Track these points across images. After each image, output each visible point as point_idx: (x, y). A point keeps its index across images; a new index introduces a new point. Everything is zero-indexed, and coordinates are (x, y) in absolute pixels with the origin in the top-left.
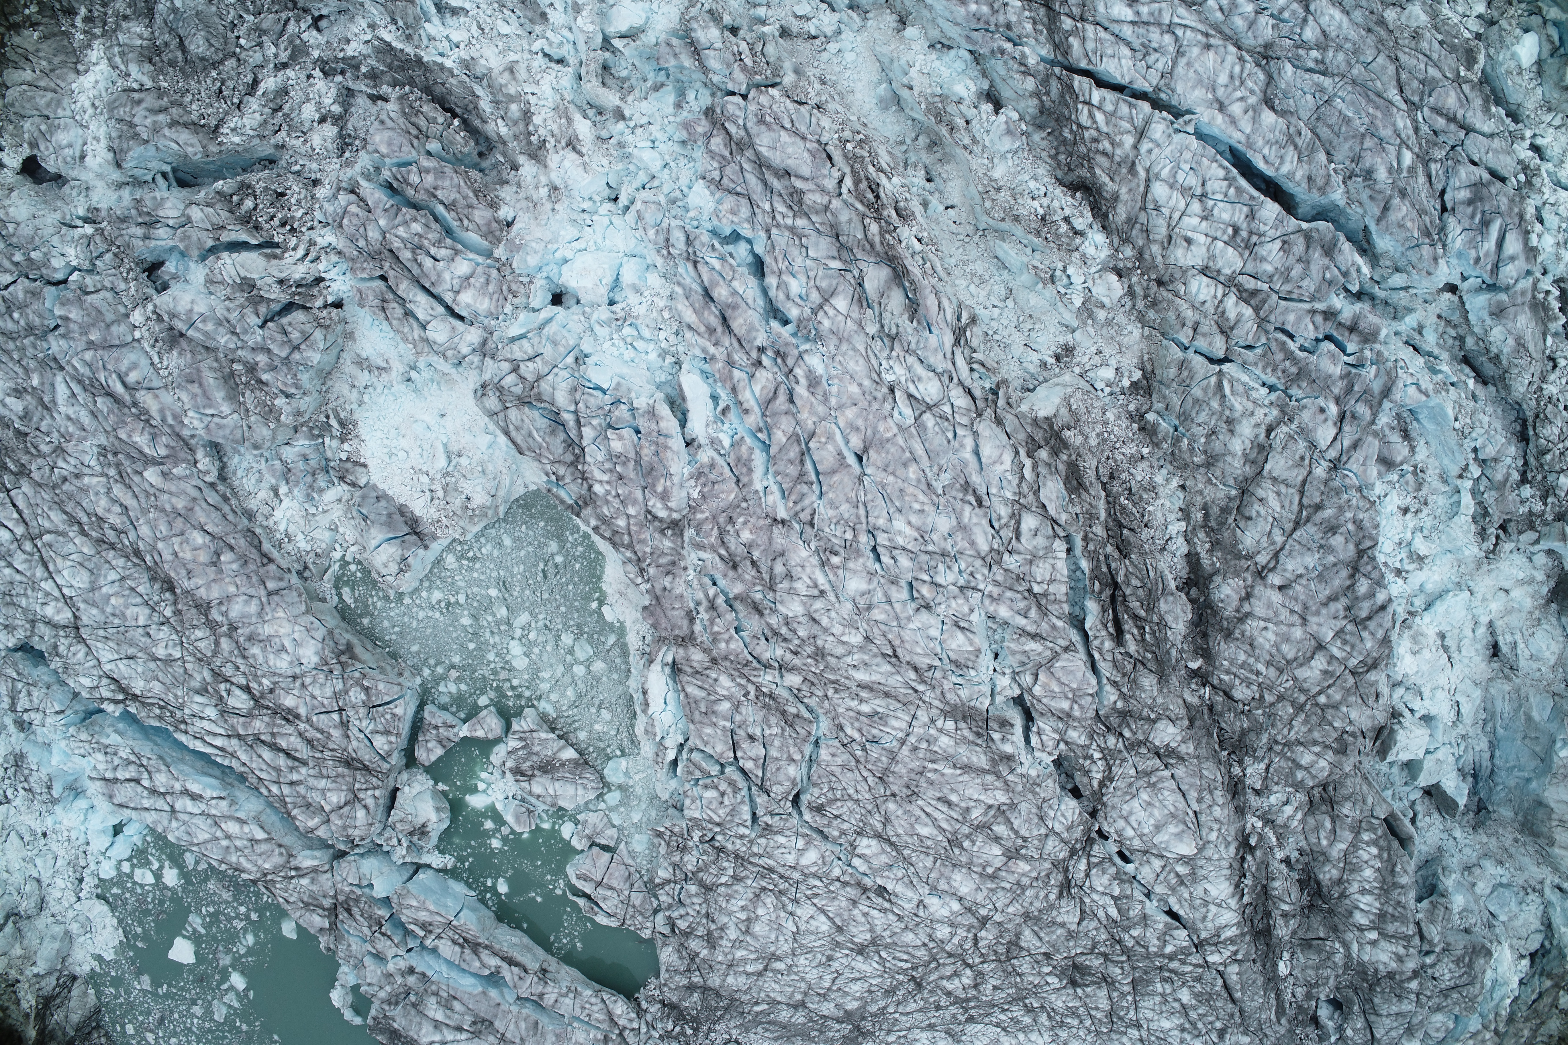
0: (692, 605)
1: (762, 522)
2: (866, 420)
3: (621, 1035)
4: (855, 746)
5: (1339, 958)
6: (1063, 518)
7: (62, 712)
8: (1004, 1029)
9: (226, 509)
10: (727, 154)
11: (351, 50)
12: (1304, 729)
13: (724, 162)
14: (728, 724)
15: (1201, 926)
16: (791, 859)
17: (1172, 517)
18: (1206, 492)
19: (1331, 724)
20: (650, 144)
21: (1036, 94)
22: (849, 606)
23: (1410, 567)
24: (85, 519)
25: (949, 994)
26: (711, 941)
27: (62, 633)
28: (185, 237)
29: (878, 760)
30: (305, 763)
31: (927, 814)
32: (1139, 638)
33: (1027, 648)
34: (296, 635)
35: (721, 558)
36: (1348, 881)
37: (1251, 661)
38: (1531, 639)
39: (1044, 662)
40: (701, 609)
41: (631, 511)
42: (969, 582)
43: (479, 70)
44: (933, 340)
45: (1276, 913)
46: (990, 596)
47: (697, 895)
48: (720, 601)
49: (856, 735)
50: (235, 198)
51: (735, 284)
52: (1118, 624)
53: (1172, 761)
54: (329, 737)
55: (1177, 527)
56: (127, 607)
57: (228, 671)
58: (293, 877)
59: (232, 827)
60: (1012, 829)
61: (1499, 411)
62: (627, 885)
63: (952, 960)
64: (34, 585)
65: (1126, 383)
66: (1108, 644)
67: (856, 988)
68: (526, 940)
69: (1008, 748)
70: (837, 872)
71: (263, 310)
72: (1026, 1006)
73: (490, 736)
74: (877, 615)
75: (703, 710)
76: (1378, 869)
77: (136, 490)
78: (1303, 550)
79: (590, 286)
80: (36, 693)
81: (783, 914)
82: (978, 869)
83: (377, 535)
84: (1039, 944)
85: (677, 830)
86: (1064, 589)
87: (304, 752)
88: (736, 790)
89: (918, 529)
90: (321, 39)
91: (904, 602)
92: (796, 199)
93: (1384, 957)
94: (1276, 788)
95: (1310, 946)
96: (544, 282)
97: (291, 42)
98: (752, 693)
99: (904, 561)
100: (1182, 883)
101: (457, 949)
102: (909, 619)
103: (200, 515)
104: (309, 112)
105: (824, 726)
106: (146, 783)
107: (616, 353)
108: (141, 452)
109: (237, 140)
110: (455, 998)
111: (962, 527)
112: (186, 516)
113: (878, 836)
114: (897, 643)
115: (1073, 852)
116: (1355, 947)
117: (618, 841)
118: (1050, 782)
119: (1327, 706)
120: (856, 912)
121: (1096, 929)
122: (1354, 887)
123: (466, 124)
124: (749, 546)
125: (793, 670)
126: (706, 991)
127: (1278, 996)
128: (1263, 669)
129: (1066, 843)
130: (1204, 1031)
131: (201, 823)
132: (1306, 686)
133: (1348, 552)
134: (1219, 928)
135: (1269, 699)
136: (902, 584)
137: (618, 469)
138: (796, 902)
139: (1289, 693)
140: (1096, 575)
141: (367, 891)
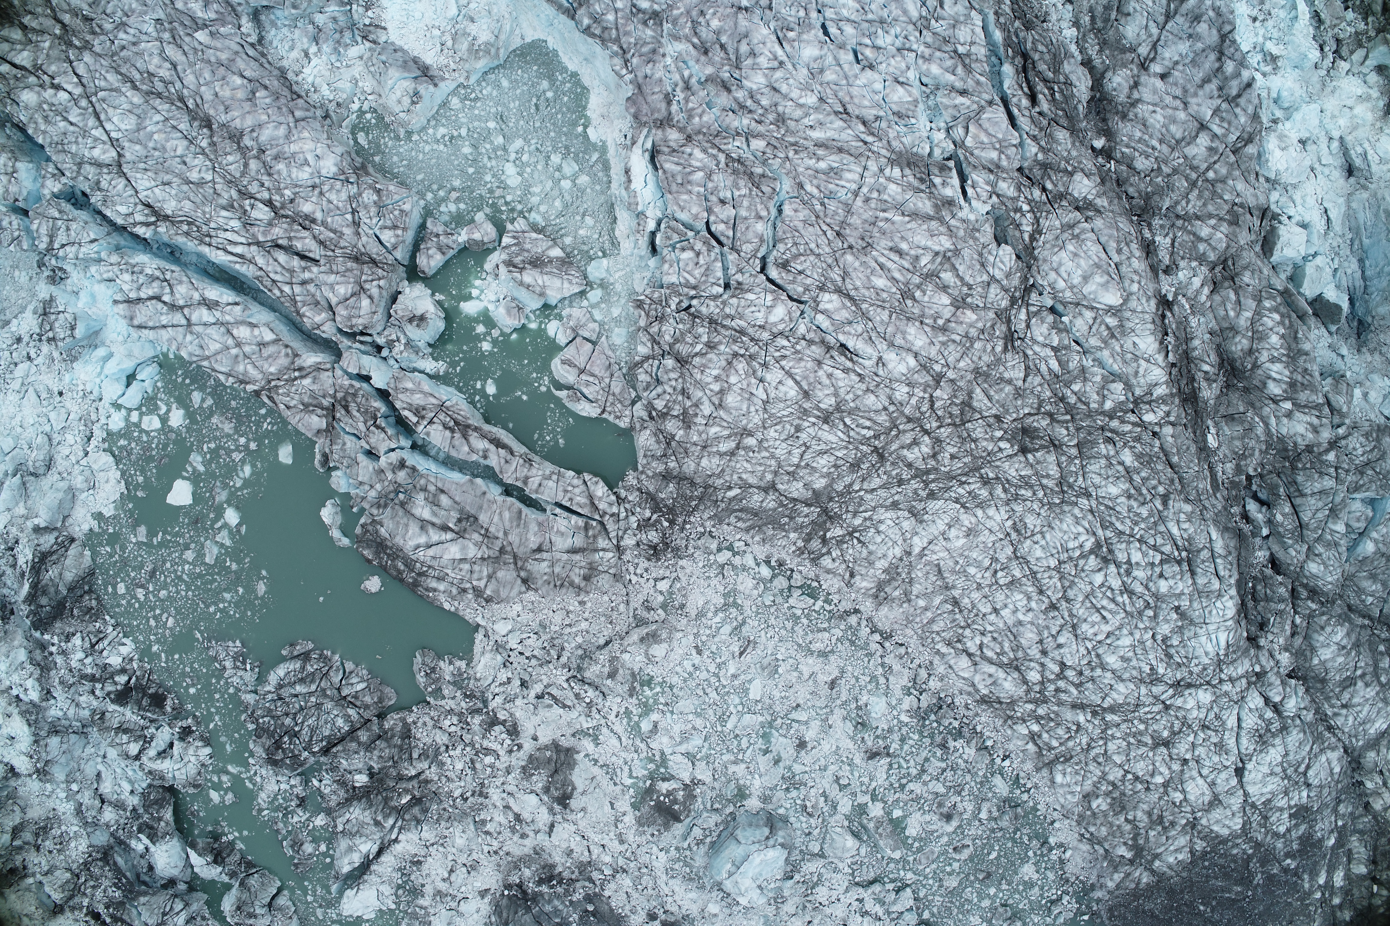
0: (670, 89)
1: (729, 10)
3: (602, 523)
4: (815, 202)
5: (1260, 430)
7: (95, 240)
8: (963, 506)
9: (264, 61)
12: (1199, 203)
14: (702, 190)
15: (1134, 381)
16: (760, 318)
17: (1064, 24)
22: (805, 71)
24: (138, 76)
25: (910, 465)
26: (686, 420)
27: (105, 170)
29: (836, 213)
30: (316, 262)
32: (1050, 97)
33: (957, 103)
34: (318, 152)
35: (694, 46)
36: (1257, 350)
37: (1146, 137)
38: (1377, 145)
39: (972, 115)
40: (678, 93)
42: (904, 43)
45: (1199, 376)
46: (923, 57)
47: (673, 370)
48: (693, 81)
49: (815, 192)
52: (1030, 84)
53: (1091, 214)
54: (342, 235)
56: (167, 141)
57: (254, 188)
58: (296, 379)
59: (243, 332)
60: (958, 276)
62: (608, 374)
63: (910, 426)
64: (85, 133)
66: (1025, 102)
67: (823, 463)
68: (512, 437)
69: (948, 192)
70: (802, 329)
72: (982, 477)
73: (486, 240)
74: (829, 76)
75: (680, 181)
76: (1283, 336)
77: (186, 48)
78: (1176, 40)
80: (74, 226)
81: (753, 381)
82: (930, 322)
83: (394, 73)
84: (989, 404)
85: (656, 296)
86: (983, 50)
87: (316, 252)
88: (710, 249)
89: (859, 2)
91: (850, 64)
93: (1301, 429)
94: (1182, 263)
95: (1233, 419)
98: (723, 161)
99: (848, 30)
100: (1113, 336)
101: (448, 433)
102: (856, 77)
103: (241, 64)
105: (786, 185)
106: (166, 298)
108: (193, 19)
110: (443, 491)
112: (228, 66)
113: (838, 291)
114: (847, 99)
115: (1013, 301)
116: (1273, 421)
117: (599, 335)
118: (986, 228)
119: (1216, 181)
120: (821, 373)
121: (1040, 385)
122: (1264, 357)
124: (718, 33)
125: (758, 136)
126: (681, 479)
127: (1211, 468)
128: (1157, 145)
129: (1006, 291)
130: (1149, 497)
131: (214, 332)
132: (1195, 163)
133: (1212, 37)
134: (1150, 385)
135: (1166, 170)
136: (849, 47)
138: (765, 366)
139: (1182, 168)
140: (1007, 42)
141: (365, 385)
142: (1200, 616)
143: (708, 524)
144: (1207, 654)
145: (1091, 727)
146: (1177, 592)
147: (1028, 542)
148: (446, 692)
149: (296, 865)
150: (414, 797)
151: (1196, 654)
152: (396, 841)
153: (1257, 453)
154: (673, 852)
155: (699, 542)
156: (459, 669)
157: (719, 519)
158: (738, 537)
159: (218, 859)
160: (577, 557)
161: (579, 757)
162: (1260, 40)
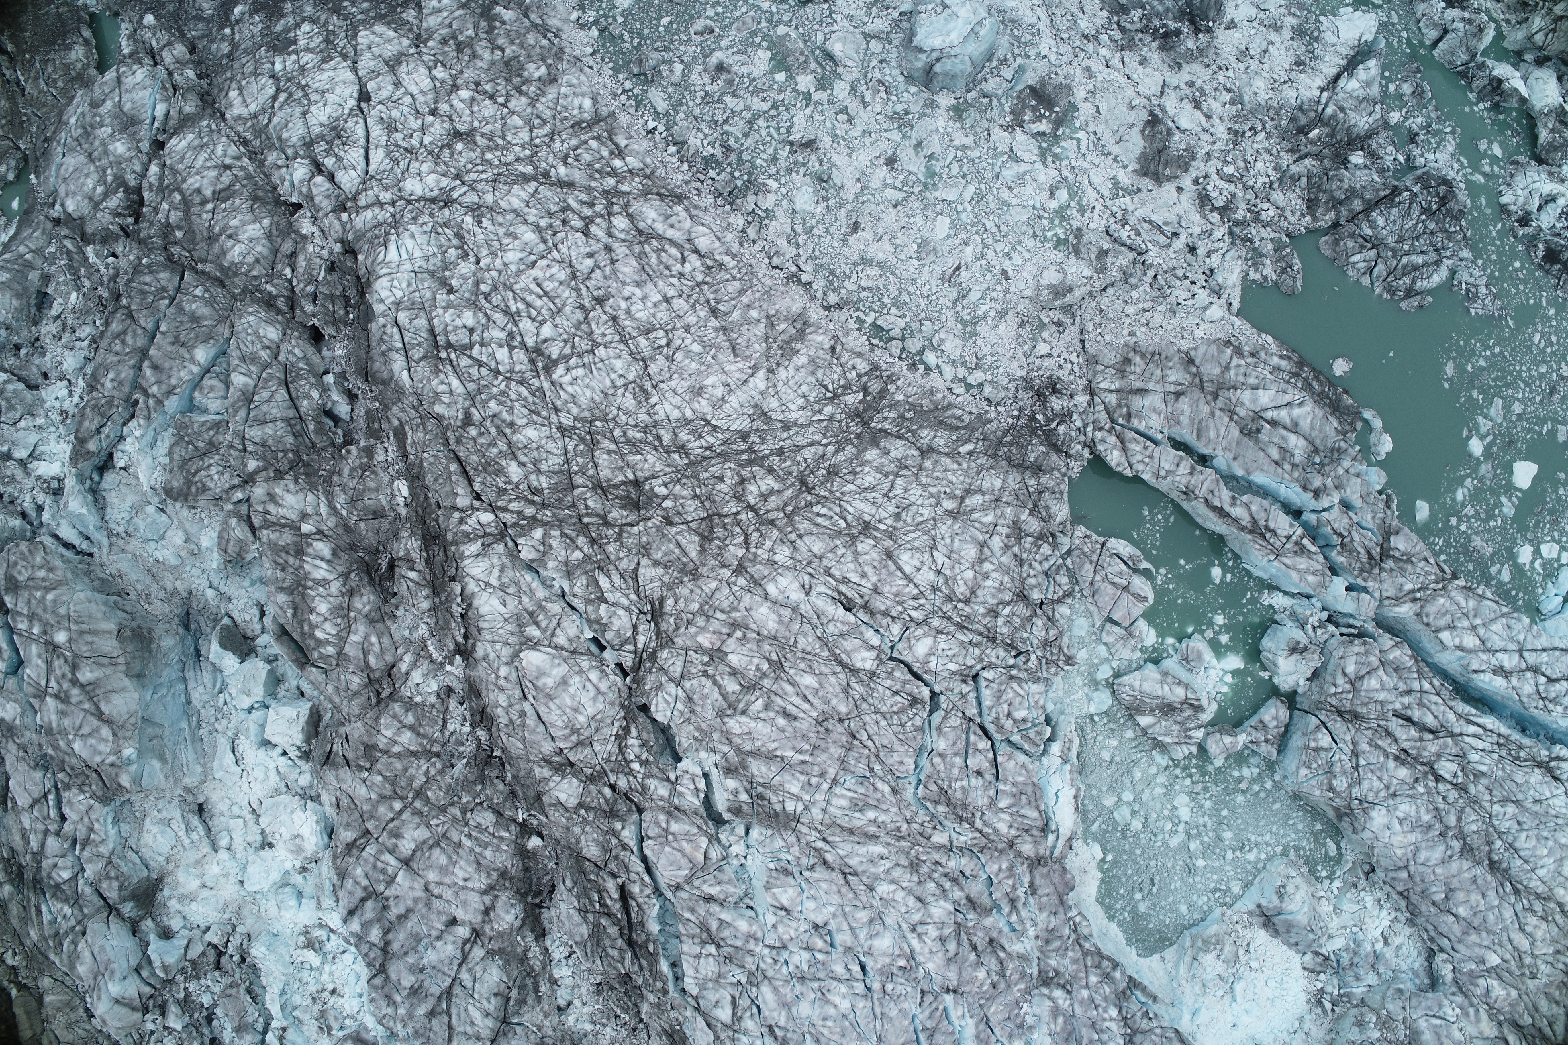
0: (1031, 900)
1: (967, 989)
3: (1113, 421)
4: (880, 773)
5: (341, 500)
6: (688, 1013)
8: (708, 422)
9: (1433, 933)
12: (412, 771)
14: (1001, 787)
15: (505, 560)
16: (942, 643)
17: (568, 982)
18: (541, 1016)
22: (889, 921)
23: (319, 932)
24: (1558, 917)
25: (771, 471)
26: (1017, 531)
29: (858, 760)
30: (1396, 714)
31: (805, 698)
32: (605, 894)
33: (718, 887)
34: (1388, 833)
35: (1003, 949)
36: (343, 595)
37: (478, 849)
38: (173, 842)
39: (699, 874)
40: (1023, 896)
41: (1085, 993)
42: (778, 954)
45: (420, 565)
46: (756, 940)
47: (1032, 587)
48: (1006, 909)
49: (879, 785)
52: (626, 909)
53: (557, 759)
54: (1371, 743)
55: (562, 972)
56: (1534, 848)
57: (1453, 795)
58: (1419, 590)
59: (1470, 641)
60: (719, 687)
62: (1097, 585)
63: (771, 516)
66: (634, 889)
67: (869, 478)
68: (1199, 521)
69: (732, 784)
70: (895, 629)
72: (687, 455)
73: (1217, 736)
74: (863, 916)
75: (1023, 797)
76: (311, 611)
77: (1509, 947)
78: (440, 966)
81: (948, 572)
82: (750, 634)
83: (1302, 919)
84: (679, 538)
85: (1053, 670)
86: (685, 948)
87: (1396, 726)
88: (996, 722)
89: (827, 1002)
91: (839, 930)
93: (290, 500)
94: (433, 700)
95: (374, 513)
98: (977, 820)
99: (839, 969)
100: (531, 614)
101: (1272, 525)
102: (834, 916)
103: (1456, 930)
105: (910, 792)
106: (1542, 680)
108: (1500, 978)
110: (1276, 463)
111: (786, 1006)
112: (1469, 928)
113: (854, 671)
114: (844, 890)
115: (653, 657)
116: (324, 510)
117: (1103, 628)
118: (685, 743)
119: (390, 798)
120: (874, 579)
121: (620, 559)
122: (335, 587)
124: (979, 963)
125: (939, 848)
126: (1021, 466)
127: (405, 456)
128: (464, 840)
129: (662, 669)
130: (488, 423)
131: (1496, 642)
132: (417, 820)
133: (395, 969)
134: (484, 556)
135: (456, 811)
136: (840, 949)
137: (1096, 1036)
138: (935, 589)
139: (433, 813)
140: (653, 958)
141: (1352, 581)
142: (422, 281)
143: (992, 415)
144: (413, 236)
145: (551, 159)
146: (451, 311)
147: (631, 378)
148: (1270, 246)
149: (1419, 71)
150: (1305, 135)
151: (426, 237)
152: (1322, 90)
153: (346, 472)
154: (1032, 53)
155: (1003, 394)
156: (1256, 270)
157: (981, 420)
158: (960, 399)
159: (1497, 85)
160: (1138, 384)
161: (1133, 166)
162: (327, 968)
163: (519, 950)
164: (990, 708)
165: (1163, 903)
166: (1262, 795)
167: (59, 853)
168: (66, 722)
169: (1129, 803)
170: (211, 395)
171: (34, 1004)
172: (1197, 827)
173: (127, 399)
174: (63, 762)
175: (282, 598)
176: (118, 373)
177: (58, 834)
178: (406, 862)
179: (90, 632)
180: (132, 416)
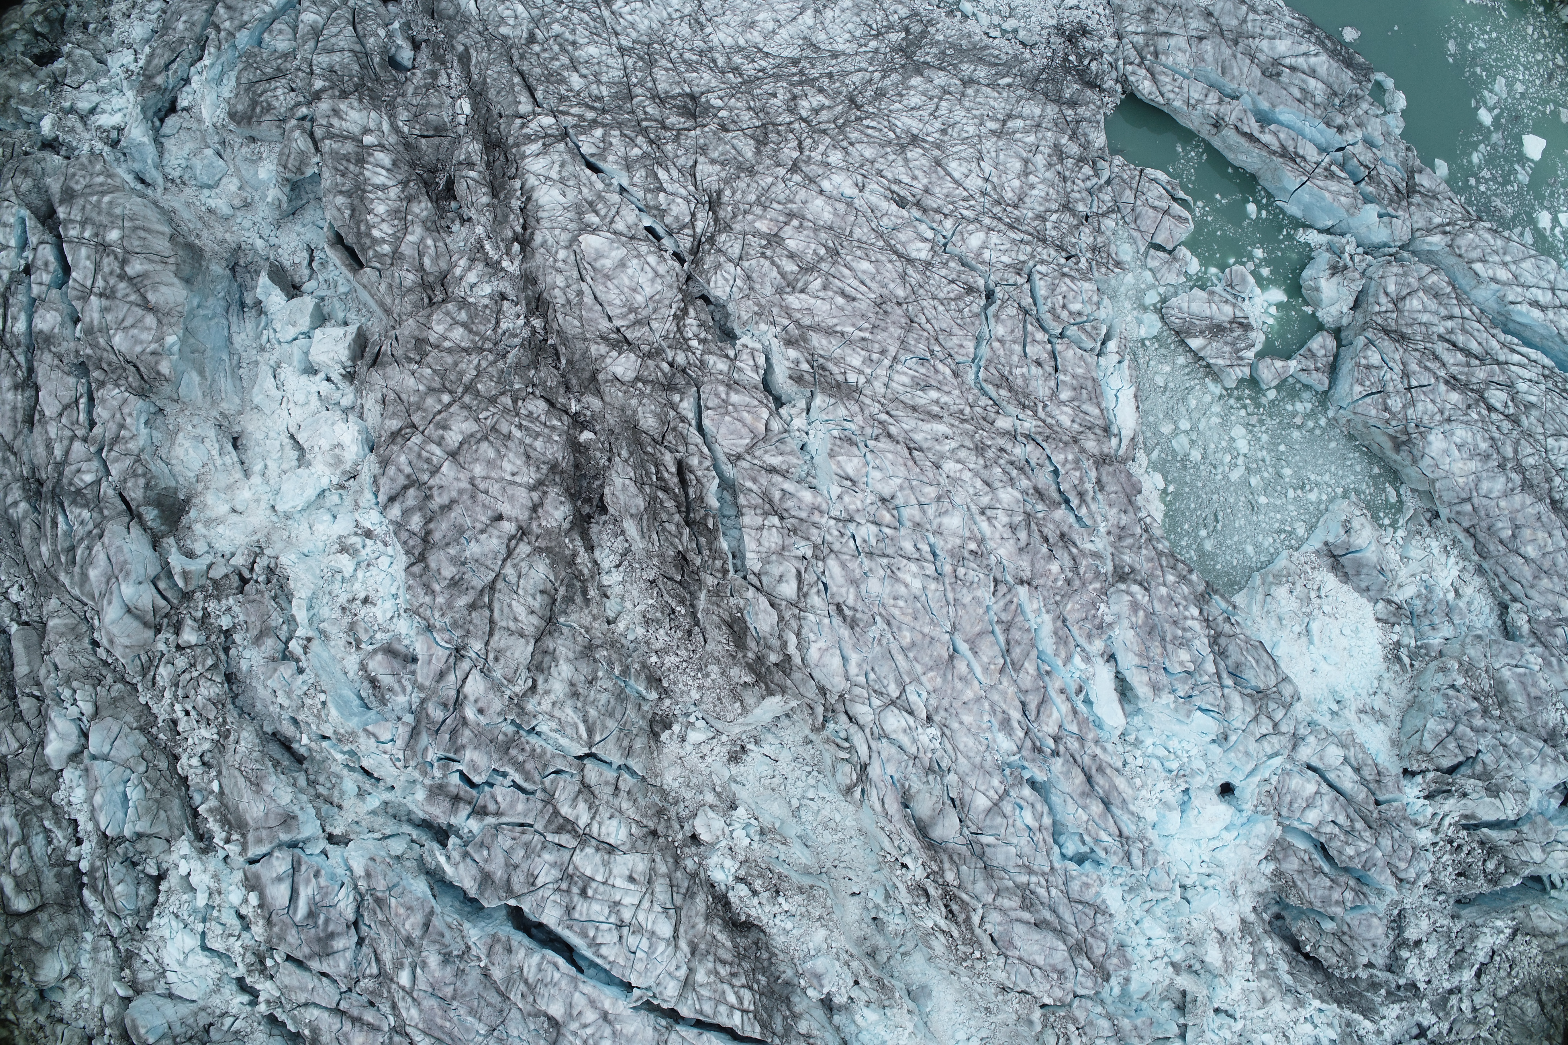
0: (1100, 497)
1: (1041, 581)
2: (953, 688)
3: (1141, 57)
4: (940, 355)
5: (403, 115)
6: (751, 593)
8: (760, 50)
9: (1504, 578)
10: (1090, 940)
11: (1395, 1010)
12: (463, 366)
13: (1093, 931)
14: (1062, 377)
15: (565, 156)
16: (994, 238)
17: (619, 590)
18: (589, 618)
19: (434, 371)
20: (1153, 942)
21: (796, 1017)
22: (957, 500)
23: (354, 539)
25: (821, 90)
26: (1059, 152)
28: (1547, 833)
29: (918, 341)
30: (1441, 338)
31: (863, 283)
32: (662, 468)
33: (780, 458)
34: (1448, 460)
35: (1075, 545)
36: (401, 200)
37: (528, 440)
38: (205, 460)
39: (761, 444)
40: (1091, 491)
41: (1163, 590)
42: (844, 527)
43: (1290, 998)
44: (891, 769)
45: (481, 168)
46: (821, 513)
47: (1077, 201)
48: (1074, 502)
49: (940, 366)
50: (1503, 870)
51: (1085, 818)
52: (684, 483)
53: (614, 336)
54: (1419, 363)
55: (612, 579)
57: (1506, 425)
58: (1448, 225)
59: (1502, 275)
60: (778, 267)
61: (259, 706)
62: (1138, 210)
63: (823, 126)
65: (676, 728)
66: (693, 462)
67: (914, 100)
68: (1230, 156)
69: (792, 353)
70: (949, 224)
71: (1479, 768)
72: (741, 75)
73: (1268, 361)
74: (931, 492)
75: (1084, 392)
76: (369, 212)
78: (483, 559)
79: (1209, 807)
81: (995, 180)
82: (806, 224)
83: (1370, 555)
84: (735, 141)
85: (1104, 270)
86: (747, 520)
87: (1441, 349)
88: (1051, 311)
89: (898, 580)
90: (1418, 1018)
91: (907, 504)
92: (1028, 900)
93: (354, 116)
94: (486, 301)
95: (436, 129)
96: (1245, 807)
97: (1448, 1014)
98: (1040, 409)
99: (908, 546)
100: (590, 204)
101: (1301, 152)
102: (901, 488)
103: (1528, 573)
104: (1430, 950)
105: (971, 375)
107: (1184, 744)
109: (1499, 923)
110: (1298, 100)
111: (855, 582)
112: (1540, 572)
113: (910, 261)
114: (910, 463)
115: (712, 240)
116: (386, 127)
117: (1146, 255)
118: (745, 316)
119: (440, 391)
120: (925, 181)
121: (677, 157)
122: (394, 192)
123: (1297, 947)
124: (1051, 556)
125: (1005, 433)
126: (1057, 99)
127: (468, 76)
128: (514, 430)
129: (720, 251)
130: (551, 42)
131: (1529, 279)
132: (465, 413)
133: (435, 559)
134: (545, 154)
135: (507, 400)
136: (909, 524)
137: (1180, 633)
138: (984, 193)
139: (483, 406)
140: (712, 535)
141: (1383, 211)
143: (1027, 56)
147: (687, 11)
153: (410, 90)
155: (1036, 38)
157: (1017, 59)
158: (996, 42)
160: (1163, 29)
162: (360, 574)
163: (567, 552)
164: (1046, 298)
165: (1229, 542)
166: (1318, 432)
167: (84, 457)
168: (109, 317)
169: (1186, 432)
170: (280, 37)
171: (35, 638)
172: (1256, 461)
173: (198, 40)
174: (100, 359)
175: (340, 200)
176: (192, 16)
177: (85, 440)
178: (453, 455)
179: (144, 229)
180: (201, 58)
